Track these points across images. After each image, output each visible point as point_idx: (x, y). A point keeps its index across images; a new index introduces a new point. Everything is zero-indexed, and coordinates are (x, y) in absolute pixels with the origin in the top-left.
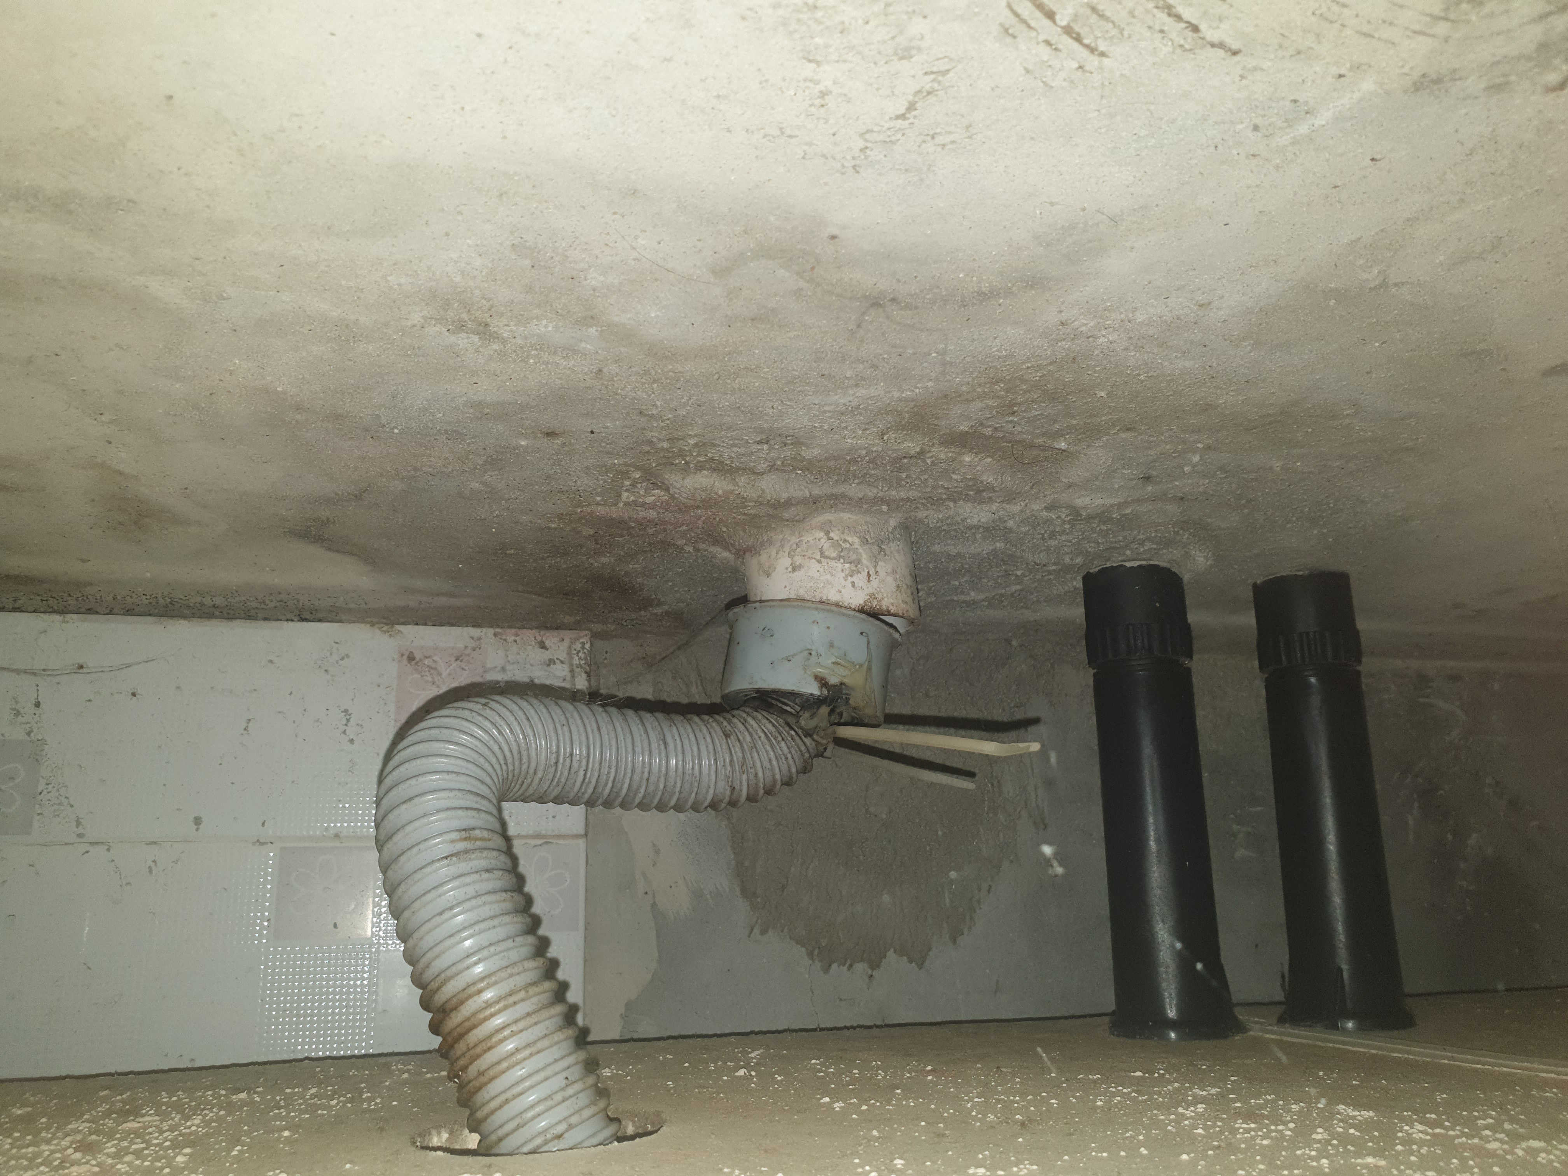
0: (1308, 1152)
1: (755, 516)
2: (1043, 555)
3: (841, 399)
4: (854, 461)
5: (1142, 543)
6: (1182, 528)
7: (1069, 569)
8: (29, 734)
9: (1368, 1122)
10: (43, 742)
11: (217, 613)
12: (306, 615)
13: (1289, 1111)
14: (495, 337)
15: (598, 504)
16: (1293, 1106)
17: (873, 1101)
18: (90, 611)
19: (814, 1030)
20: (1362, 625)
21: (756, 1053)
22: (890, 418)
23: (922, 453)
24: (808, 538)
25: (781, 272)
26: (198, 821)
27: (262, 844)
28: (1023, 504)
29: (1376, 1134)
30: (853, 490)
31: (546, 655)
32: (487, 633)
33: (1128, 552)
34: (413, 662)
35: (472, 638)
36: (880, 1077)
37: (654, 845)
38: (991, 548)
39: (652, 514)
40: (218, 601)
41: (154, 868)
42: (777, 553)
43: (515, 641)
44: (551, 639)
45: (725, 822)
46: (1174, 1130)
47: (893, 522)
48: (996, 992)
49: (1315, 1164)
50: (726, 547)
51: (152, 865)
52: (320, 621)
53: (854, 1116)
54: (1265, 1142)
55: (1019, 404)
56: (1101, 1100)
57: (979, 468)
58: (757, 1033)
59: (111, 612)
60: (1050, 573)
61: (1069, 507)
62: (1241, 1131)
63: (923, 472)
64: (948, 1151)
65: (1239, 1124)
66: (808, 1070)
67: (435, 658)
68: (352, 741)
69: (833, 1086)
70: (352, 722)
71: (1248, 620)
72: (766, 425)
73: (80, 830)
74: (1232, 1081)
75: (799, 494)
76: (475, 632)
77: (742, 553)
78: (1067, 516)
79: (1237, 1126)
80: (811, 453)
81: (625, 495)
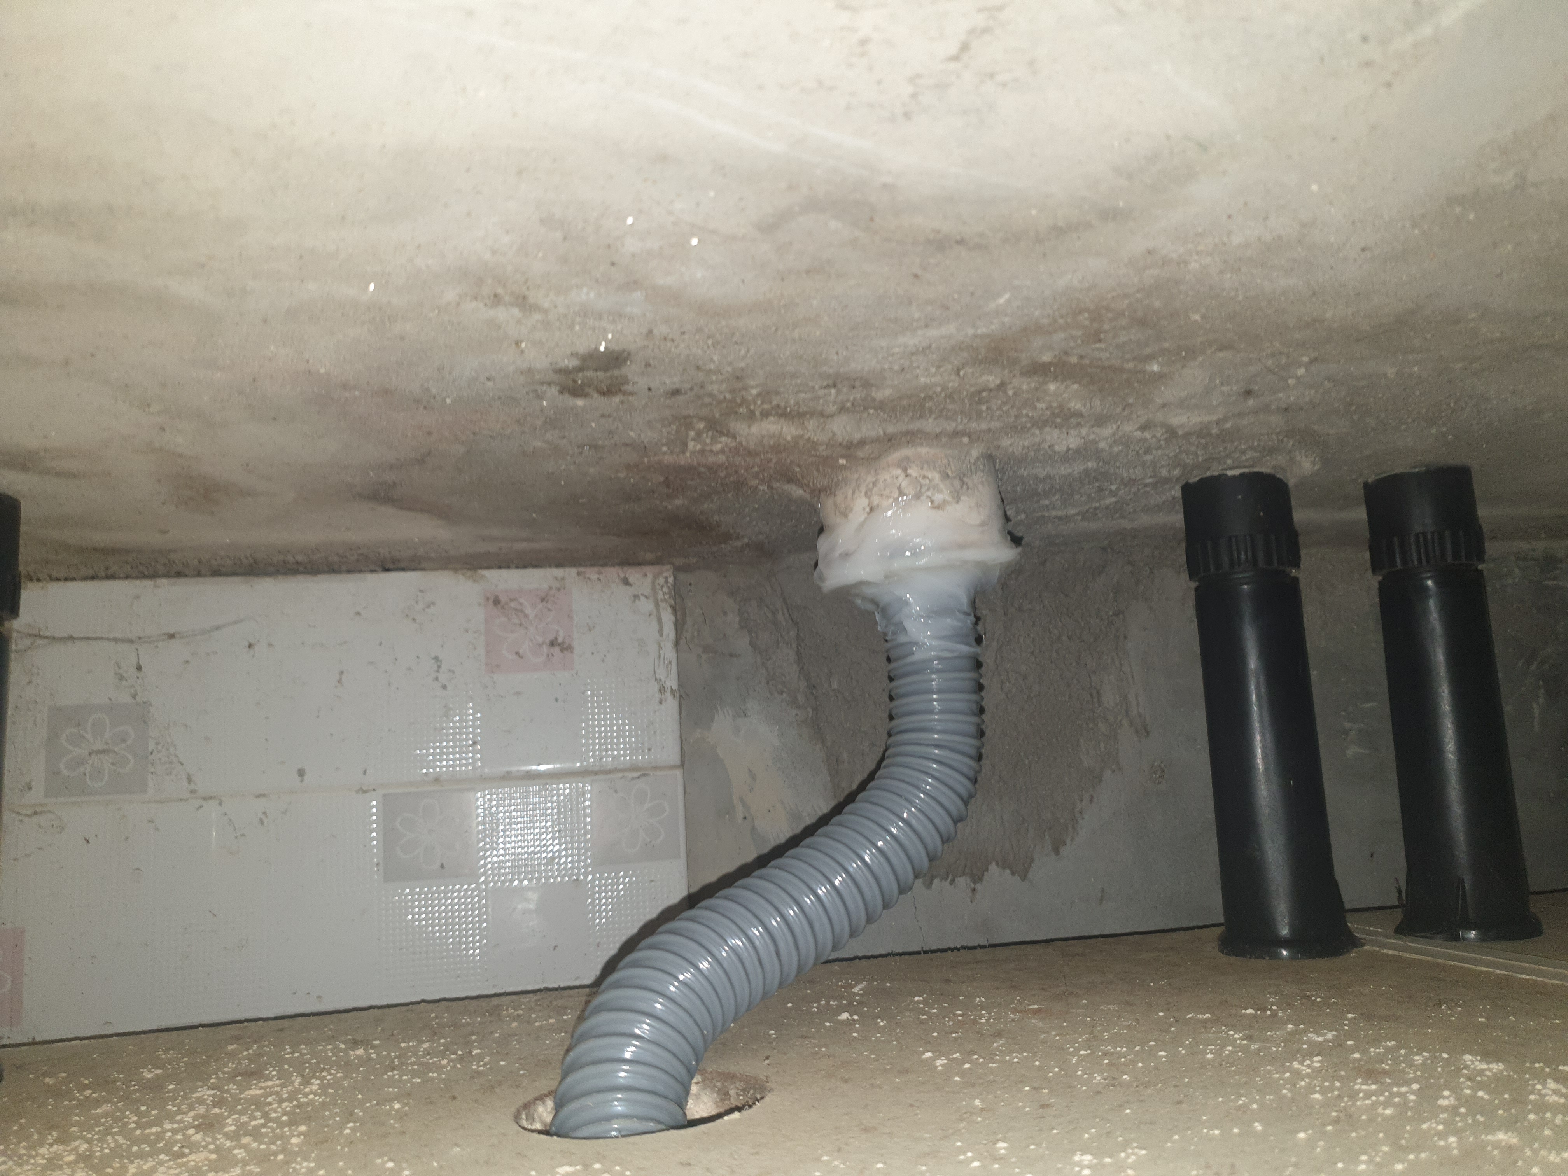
0: (1434, 1125)
1: (827, 457)
2: (1138, 470)
3: (911, 341)
4: (930, 398)
5: (1243, 452)
6: (1287, 436)
7: (1166, 480)
8: (134, 697)
9: (1497, 1078)
10: (147, 704)
11: (301, 569)
12: (390, 566)
13: (1411, 1064)
14: (535, 308)
15: (665, 453)
16: (1416, 1058)
17: (976, 1057)
18: (179, 574)
19: (918, 953)
20: (1483, 512)
21: (860, 986)
22: (965, 354)
23: (1002, 386)
24: (885, 476)
25: (834, 224)
26: (301, 773)
27: (365, 792)
28: (1115, 427)
29: (1507, 1096)
30: (930, 425)
31: (630, 591)
32: (570, 573)
33: (1229, 462)
34: (499, 606)
35: (556, 578)
36: (983, 1021)
37: (750, 771)
38: (1082, 468)
39: (722, 458)
40: (300, 558)
41: (264, 819)
42: (853, 493)
43: (599, 579)
44: (634, 575)
45: (820, 746)
46: (1289, 1095)
47: (975, 453)
48: (1101, 900)
49: (1442, 1143)
50: (800, 485)
51: (263, 816)
52: (403, 569)
53: (957, 1078)
54: (1388, 1112)
55: (1106, 332)
56: (1211, 1052)
57: (1065, 395)
58: (860, 958)
59: (199, 574)
60: (1146, 485)
61: (1164, 425)
62: (1361, 1095)
63: (1004, 403)
64: (1053, 1129)
65: (1360, 1085)
66: (911, 1010)
67: (521, 600)
68: (444, 687)
69: (936, 1034)
70: (444, 668)
71: (1360, 514)
72: (831, 371)
73: (192, 786)
74: (1350, 1020)
75: (873, 434)
76: (559, 572)
77: (818, 492)
78: (1162, 434)
79: (1357, 1087)
80: (883, 393)
81: (691, 444)
